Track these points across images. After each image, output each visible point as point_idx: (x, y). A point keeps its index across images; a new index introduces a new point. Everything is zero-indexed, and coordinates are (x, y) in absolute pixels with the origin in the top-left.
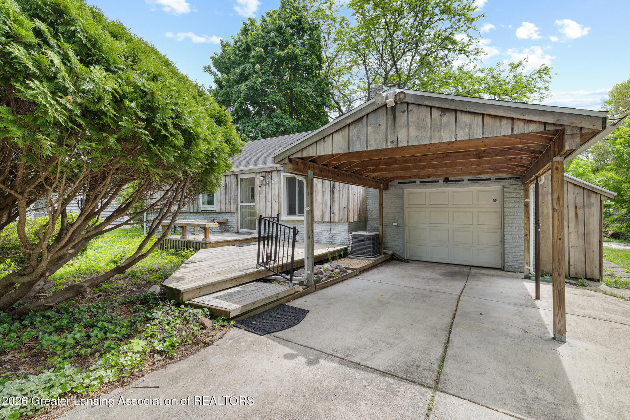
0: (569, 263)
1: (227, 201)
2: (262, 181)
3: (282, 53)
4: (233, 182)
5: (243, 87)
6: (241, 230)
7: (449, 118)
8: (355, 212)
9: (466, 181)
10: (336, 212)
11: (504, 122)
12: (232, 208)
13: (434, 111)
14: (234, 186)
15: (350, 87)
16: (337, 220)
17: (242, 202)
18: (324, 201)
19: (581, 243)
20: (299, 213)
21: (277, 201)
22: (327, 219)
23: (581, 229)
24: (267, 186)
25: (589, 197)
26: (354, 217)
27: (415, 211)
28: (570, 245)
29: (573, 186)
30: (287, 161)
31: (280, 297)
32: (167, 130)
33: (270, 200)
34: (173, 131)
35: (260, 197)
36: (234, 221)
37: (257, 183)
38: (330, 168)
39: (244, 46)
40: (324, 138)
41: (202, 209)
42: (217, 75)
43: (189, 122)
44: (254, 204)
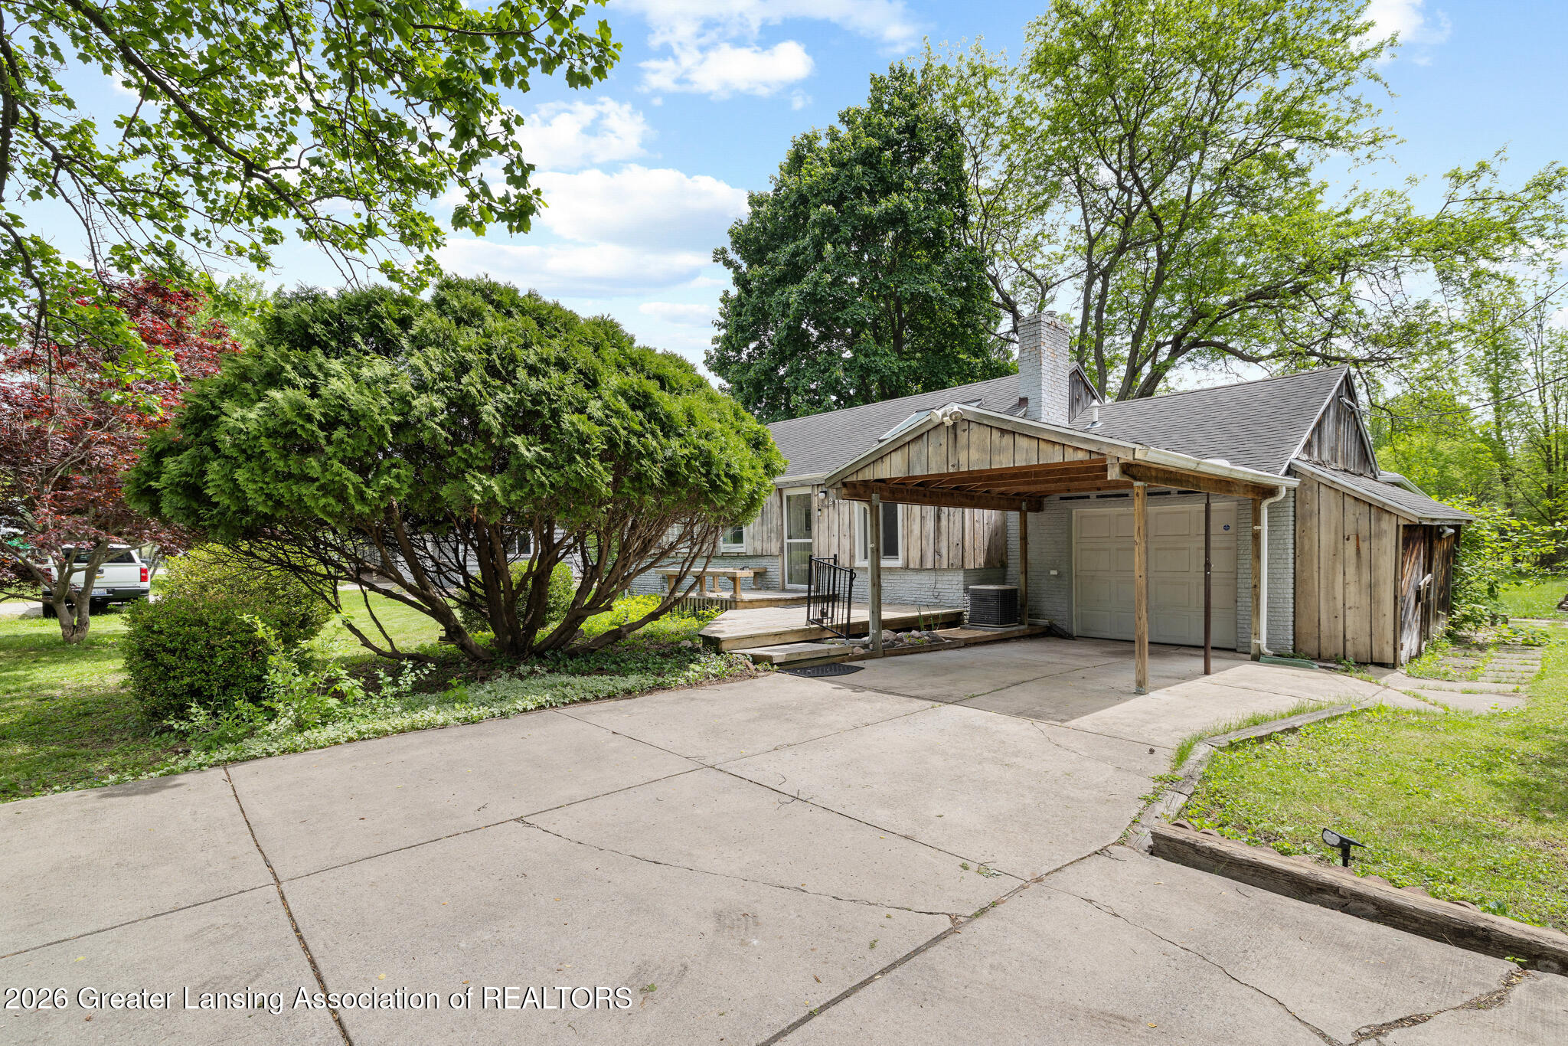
0: (1344, 636)
1: (765, 537)
2: (823, 500)
3: (874, 211)
4: (774, 503)
5: (793, 294)
6: (788, 586)
7: (1008, 440)
8: (977, 551)
9: (1174, 495)
10: (944, 552)
11: (1057, 447)
12: (774, 547)
13: (994, 431)
14: (776, 509)
15: (1047, 249)
16: (945, 566)
17: (790, 537)
18: (924, 533)
19: (1365, 601)
20: (885, 554)
21: (848, 534)
22: (929, 565)
23: (1366, 577)
24: (831, 508)
25: (1379, 520)
26: (977, 560)
27: (1092, 550)
28: (1347, 606)
29: (1353, 501)
30: (839, 485)
31: (832, 654)
32: (719, 479)
33: (836, 534)
34: (725, 480)
35: (820, 529)
36: (777, 569)
37: (815, 505)
38: (910, 487)
39: (794, 197)
40: (882, 458)
41: (723, 550)
42: (739, 267)
43: (735, 470)
44: (810, 541)
